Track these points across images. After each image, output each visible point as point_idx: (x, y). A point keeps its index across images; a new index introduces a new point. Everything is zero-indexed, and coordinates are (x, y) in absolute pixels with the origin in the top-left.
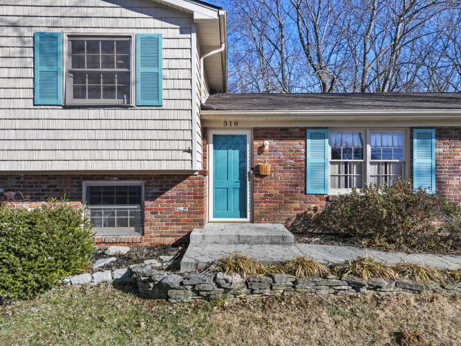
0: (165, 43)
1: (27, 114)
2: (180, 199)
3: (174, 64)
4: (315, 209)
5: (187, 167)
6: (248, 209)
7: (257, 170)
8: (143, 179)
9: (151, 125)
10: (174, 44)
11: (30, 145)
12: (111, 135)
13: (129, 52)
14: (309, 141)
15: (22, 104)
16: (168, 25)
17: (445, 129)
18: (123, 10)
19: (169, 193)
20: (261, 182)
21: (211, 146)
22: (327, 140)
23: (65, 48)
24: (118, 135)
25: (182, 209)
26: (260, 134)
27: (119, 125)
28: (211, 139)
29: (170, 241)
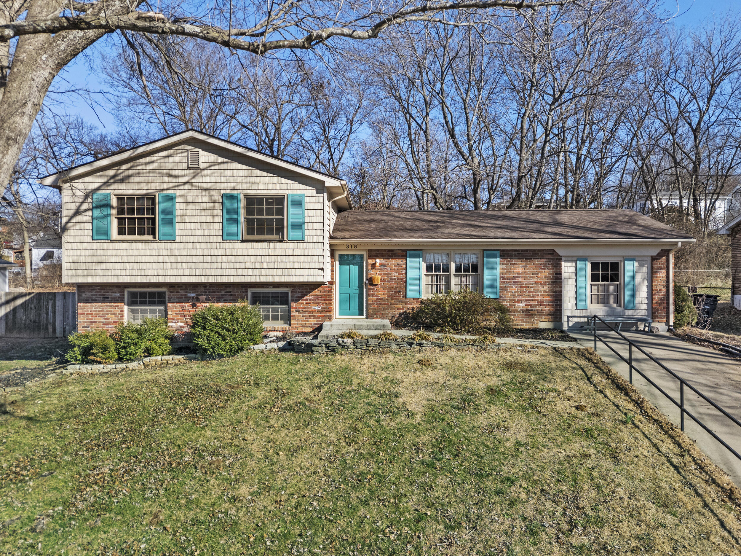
0: (306, 200)
1: (218, 246)
2: (315, 301)
3: (312, 213)
4: (413, 309)
5: (321, 279)
6: (365, 309)
7: (370, 281)
8: (290, 287)
9: (297, 252)
10: (312, 200)
11: (220, 265)
12: (272, 259)
13: (283, 205)
14: (408, 259)
15: (215, 239)
16: (309, 188)
17: (507, 250)
18: (280, 178)
19: (307, 297)
20: (373, 289)
21: (337, 263)
22: (421, 259)
23: (242, 204)
24: (276, 259)
25: (316, 308)
26: (374, 254)
27: (277, 252)
28: (337, 257)
29: (309, 330)
